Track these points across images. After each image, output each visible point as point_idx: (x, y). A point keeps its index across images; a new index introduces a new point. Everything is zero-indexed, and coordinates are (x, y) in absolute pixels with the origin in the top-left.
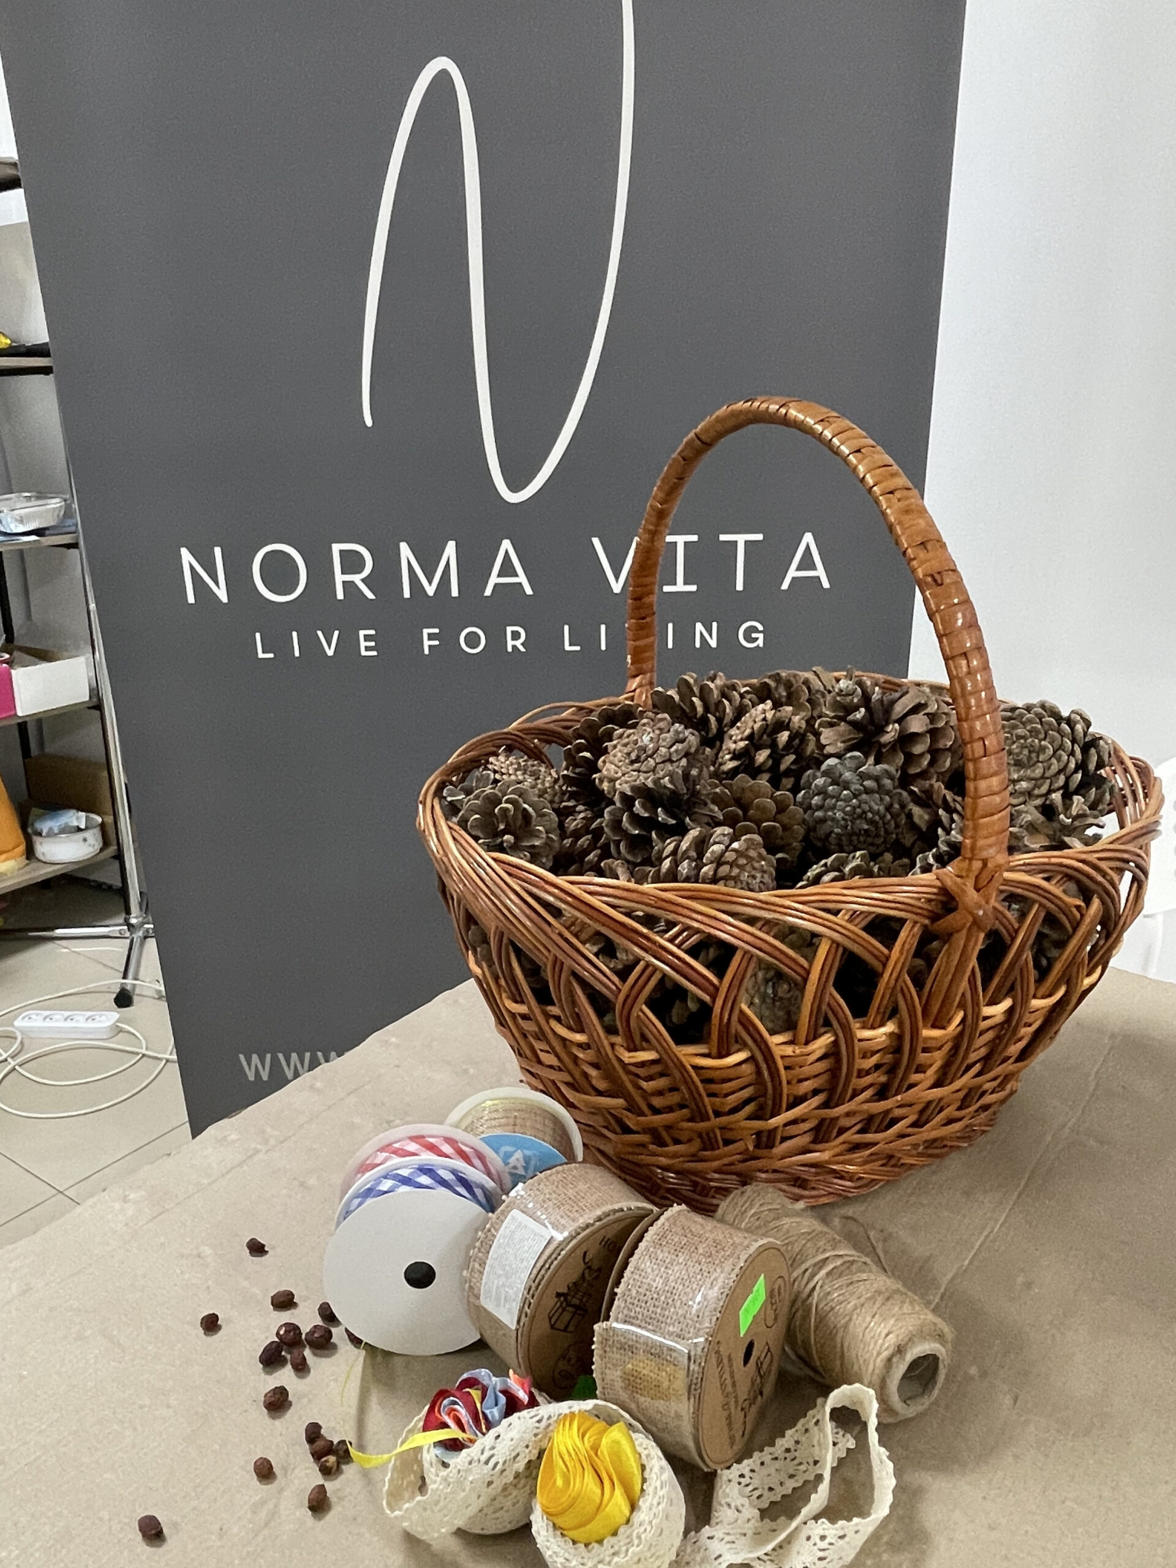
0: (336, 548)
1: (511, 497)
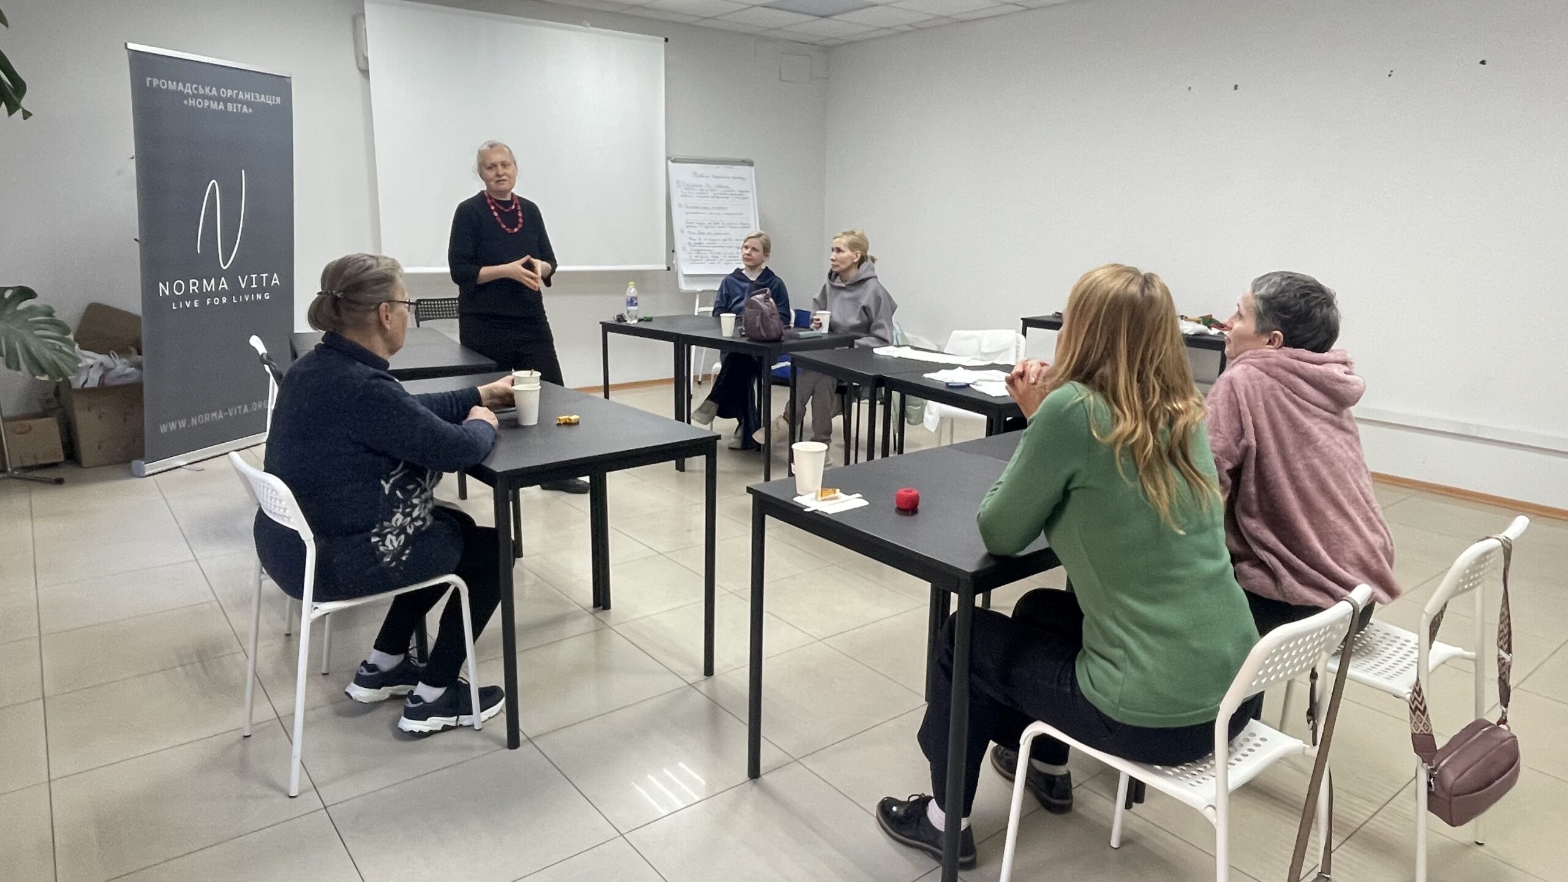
0: (191, 281)
1: (225, 268)
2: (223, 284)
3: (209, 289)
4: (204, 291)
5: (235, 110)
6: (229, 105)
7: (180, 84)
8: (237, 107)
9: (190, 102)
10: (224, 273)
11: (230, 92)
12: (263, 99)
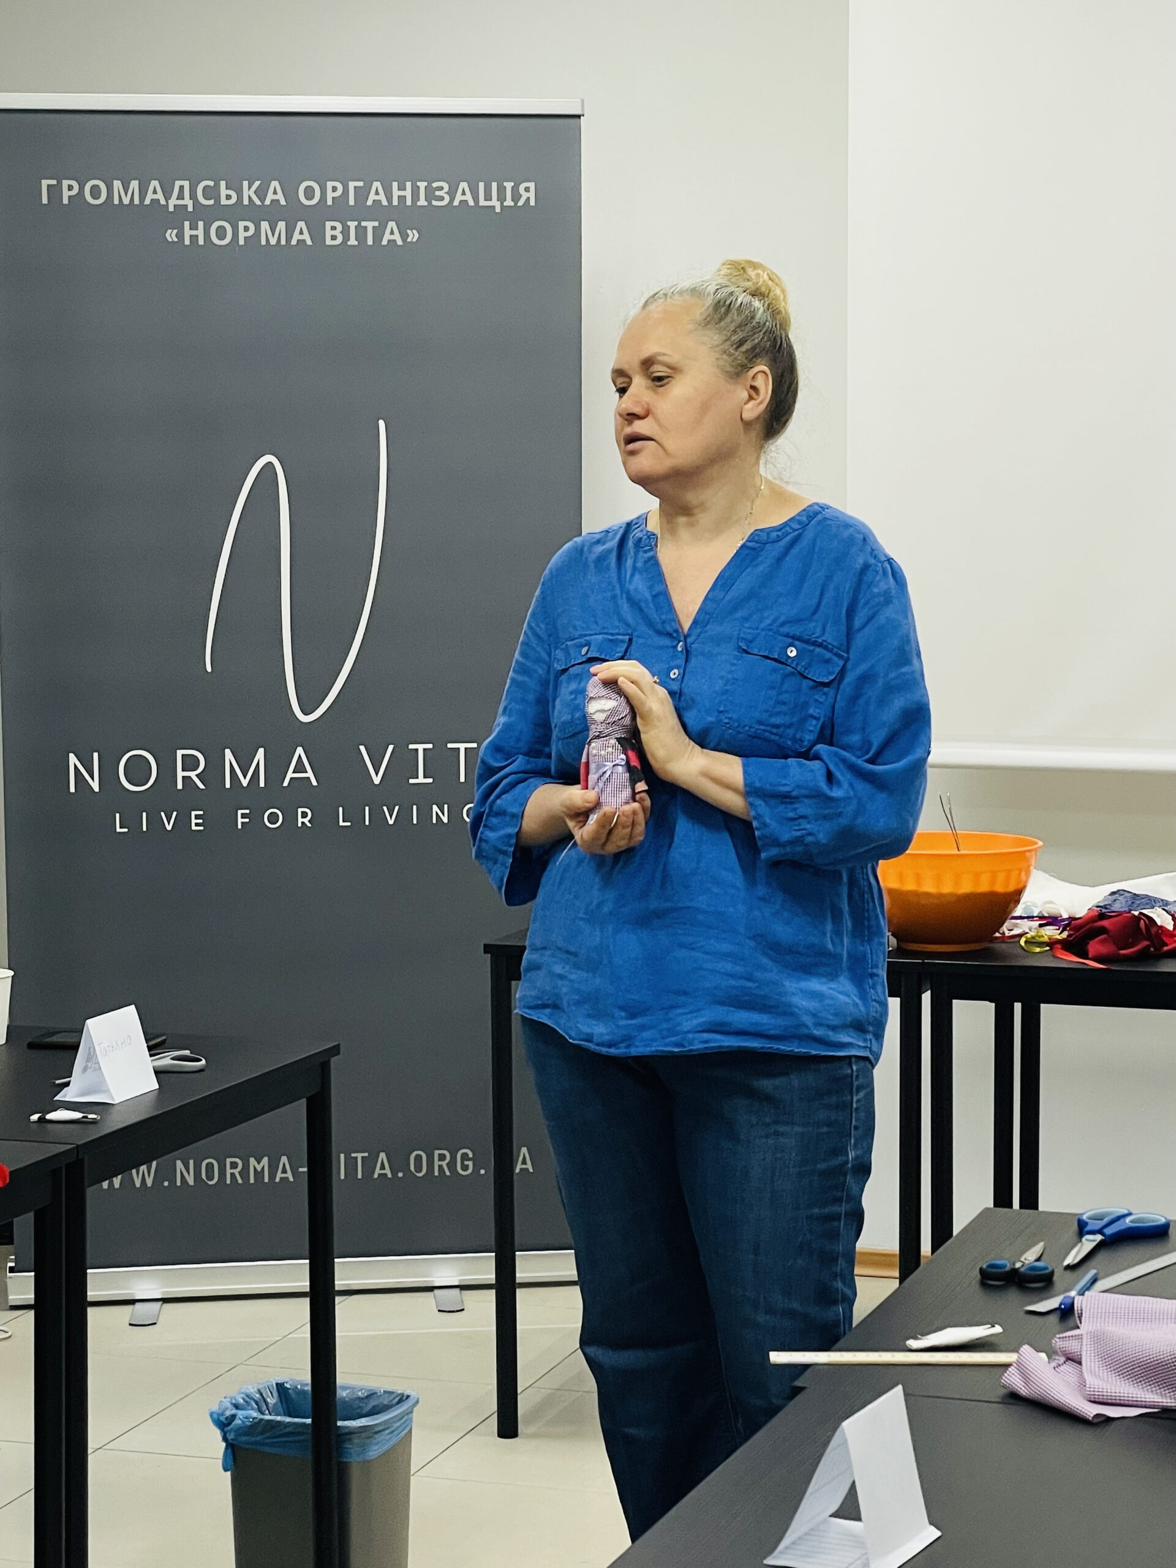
0: (180, 753)
1: (305, 719)
2: (300, 767)
3: (245, 783)
4: (228, 785)
5: (352, 241)
6: (332, 232)
7: (155, 183)
8: (361, 232)
9: (188, 233)
10: (305, 735)
11: (333, 190)
12: (464, 194)
